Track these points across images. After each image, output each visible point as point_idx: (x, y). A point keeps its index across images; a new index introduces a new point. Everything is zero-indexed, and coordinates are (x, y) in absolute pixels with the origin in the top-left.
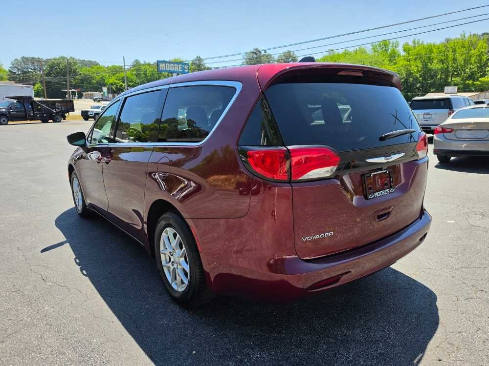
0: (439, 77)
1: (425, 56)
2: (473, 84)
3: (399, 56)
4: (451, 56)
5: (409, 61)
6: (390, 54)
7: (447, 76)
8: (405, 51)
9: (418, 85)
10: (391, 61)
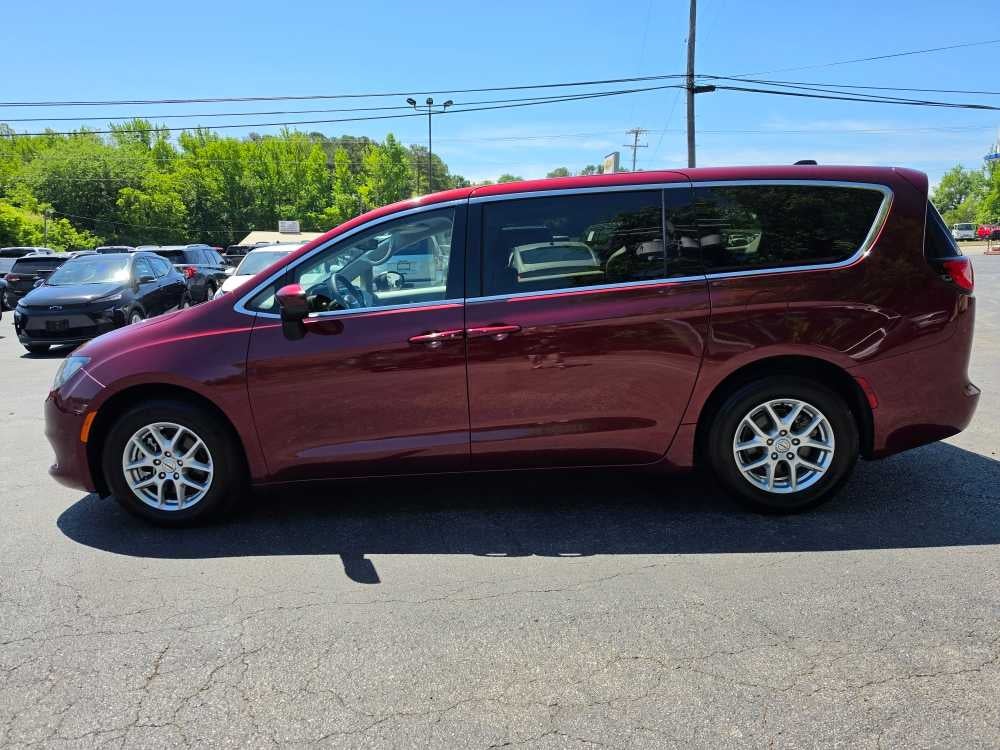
0: (258, 202)
1: (229, 162)
2: (317, 219)
3: (175, 156)
4: (272, 166)
5: (197, 166)
6: (157, 151)
7: (272, 202)
8: (186, 147)
9: (225, 216)
10: (160, 164)
